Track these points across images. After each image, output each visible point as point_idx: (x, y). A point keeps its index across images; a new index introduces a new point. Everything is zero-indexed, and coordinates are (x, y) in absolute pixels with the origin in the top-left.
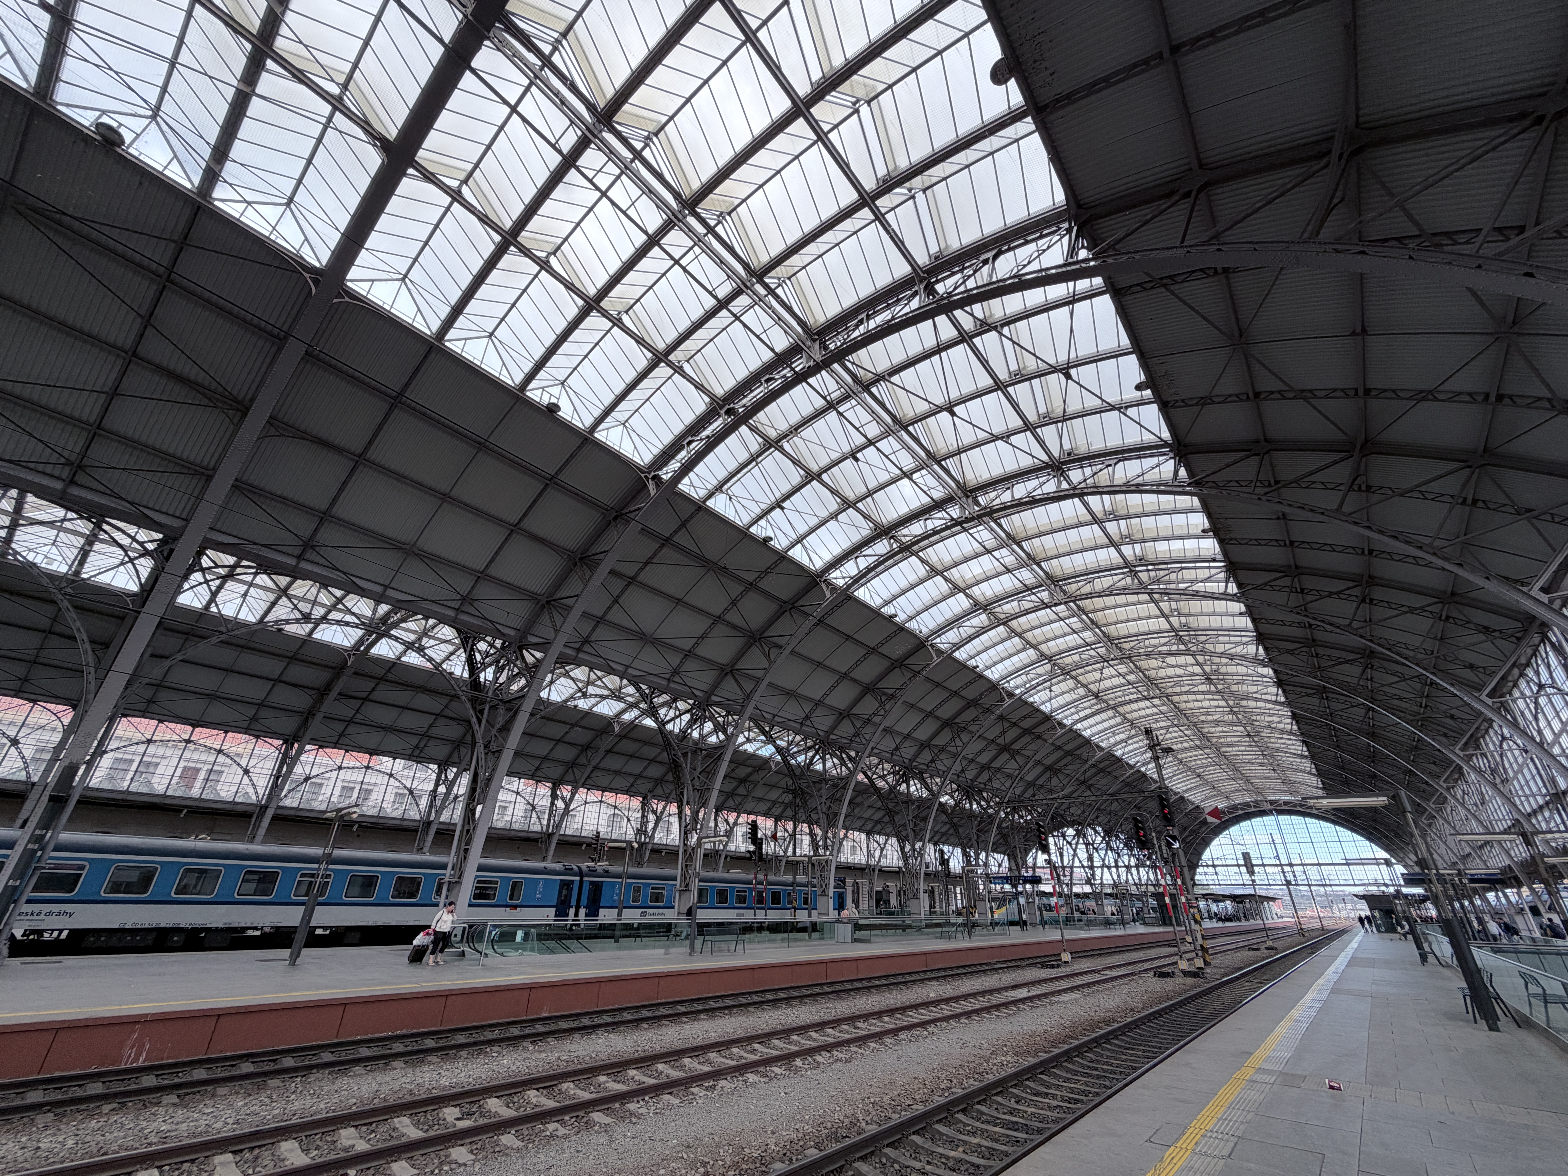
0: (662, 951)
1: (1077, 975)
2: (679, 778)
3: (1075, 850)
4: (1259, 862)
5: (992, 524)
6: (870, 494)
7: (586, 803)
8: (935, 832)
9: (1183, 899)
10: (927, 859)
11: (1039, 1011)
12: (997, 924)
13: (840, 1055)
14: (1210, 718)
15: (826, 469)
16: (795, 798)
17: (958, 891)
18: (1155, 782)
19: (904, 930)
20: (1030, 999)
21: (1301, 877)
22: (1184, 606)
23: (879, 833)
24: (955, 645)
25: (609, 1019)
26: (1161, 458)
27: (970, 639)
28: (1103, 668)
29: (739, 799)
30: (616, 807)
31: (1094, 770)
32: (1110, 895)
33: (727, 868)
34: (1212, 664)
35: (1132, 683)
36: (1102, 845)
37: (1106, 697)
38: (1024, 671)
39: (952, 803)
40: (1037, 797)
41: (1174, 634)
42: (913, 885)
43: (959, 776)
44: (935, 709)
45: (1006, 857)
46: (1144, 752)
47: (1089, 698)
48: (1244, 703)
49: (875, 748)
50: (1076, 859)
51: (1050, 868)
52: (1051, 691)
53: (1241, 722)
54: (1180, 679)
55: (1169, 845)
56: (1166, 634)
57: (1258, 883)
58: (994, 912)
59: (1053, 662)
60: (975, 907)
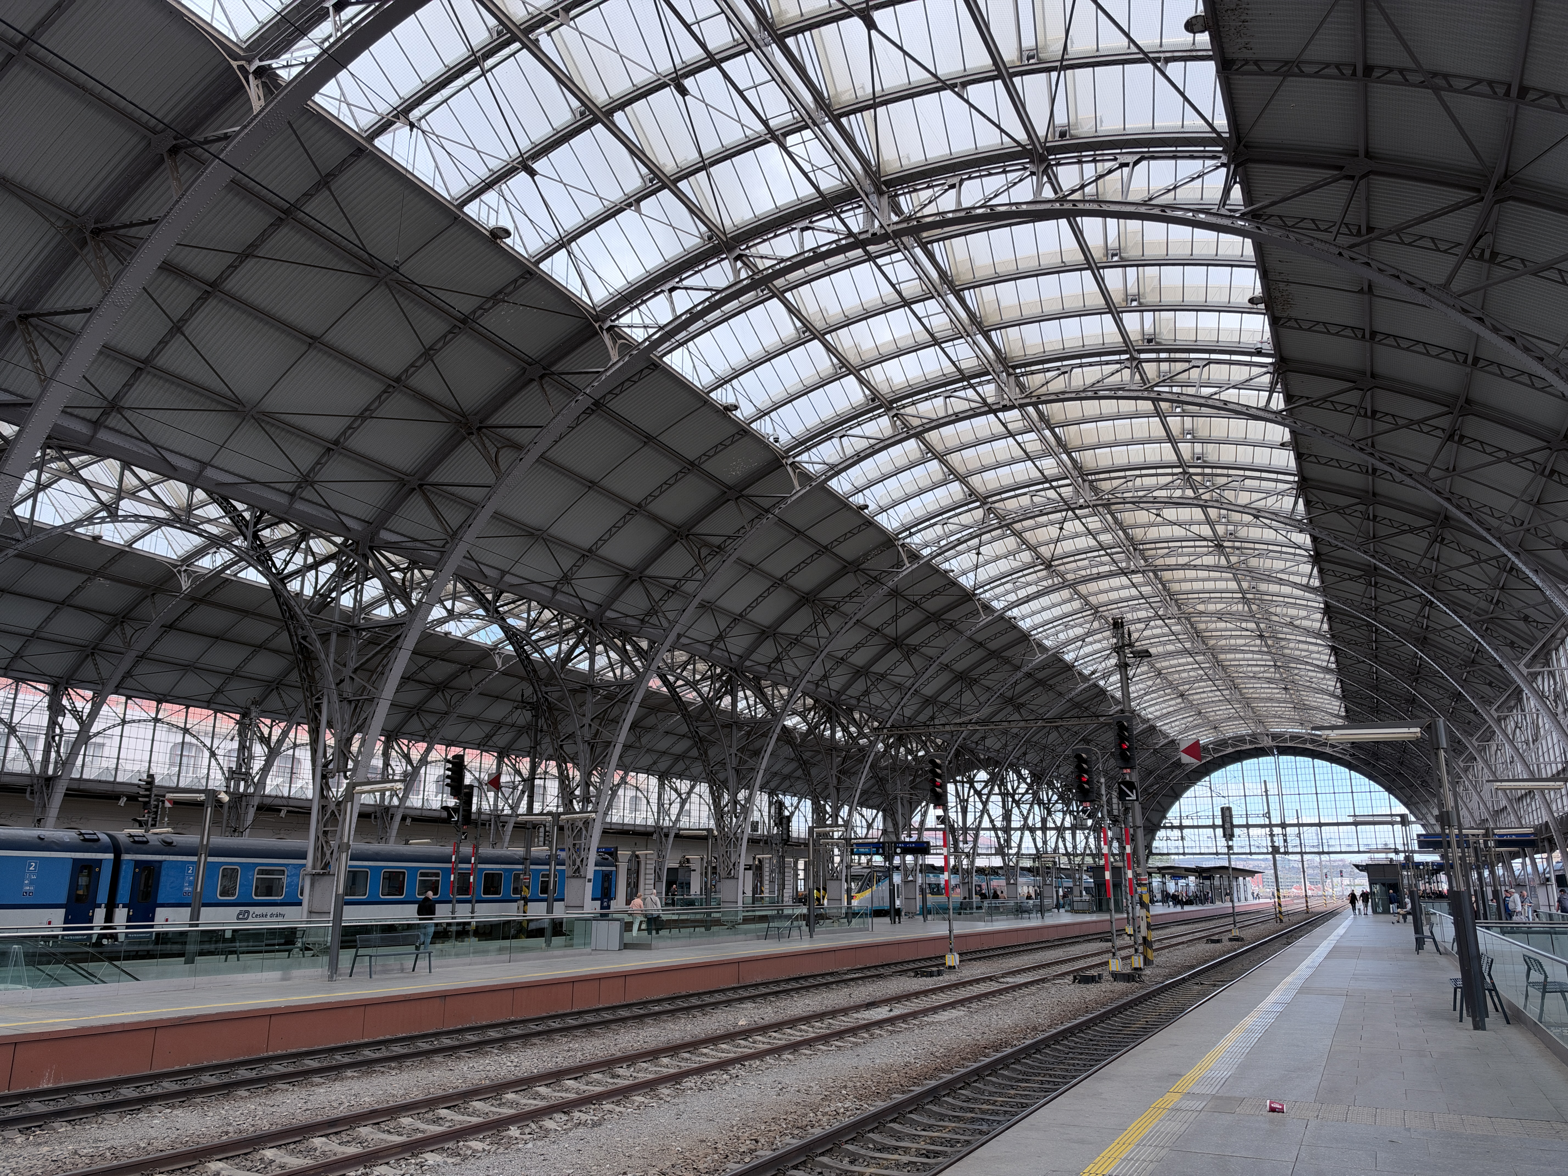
0: (277, 974)
1: (964, 984)
2: (312, 679)
3: (985, 804)
4: (1243, 821)
5: (918, 251)
6: (704, 165)
7: (124, 722)
8: (771, 775)
9: (1130, 874)
10: (756, 816)
11: (901, 1038)
12: (855, 914)
13: (584, 1117)
14: (1211, 607)
15: (624, 103)
16: (536, 717)
17: (801, 865)
18: (1117, 702)
19: (708, 929)
20: (891, 1021)
21: (1293, 842)
22: (1204, 426)
23: (681, 777)
24: (832, 467)
25: (173, 1087)
26: (1209, 163)
27: (859, 458)
28: (1065, 520)
29: (432, 719)
30: (186, 731)
31: (1030, 681)
32: (1029, 870)
33: (405, 836)
34: (1229, 522)
35: (1105, 546)
36: (1027, 797)
37: (1062, 568)
38: (940, 518)
39: (804, 727)
40: (937, 722)
41: (1180, 470)
42: (729, 858)
43: (817, 685)
44: (790, 575)
45: (880, 814)
46: (1108, 657)
47: (1036, 569)
48: (1263, 587)
49: (684, 635)
50: (986, 817)
51: (944, 830)
52: (978, 554)
53: (1253, 616)
54: (1179, 544)
55: (1122, 796)
56: (1169, 471)
57: (1236, 851)
58: (852, 897)
59: (989, 506)
60: (825, 889)
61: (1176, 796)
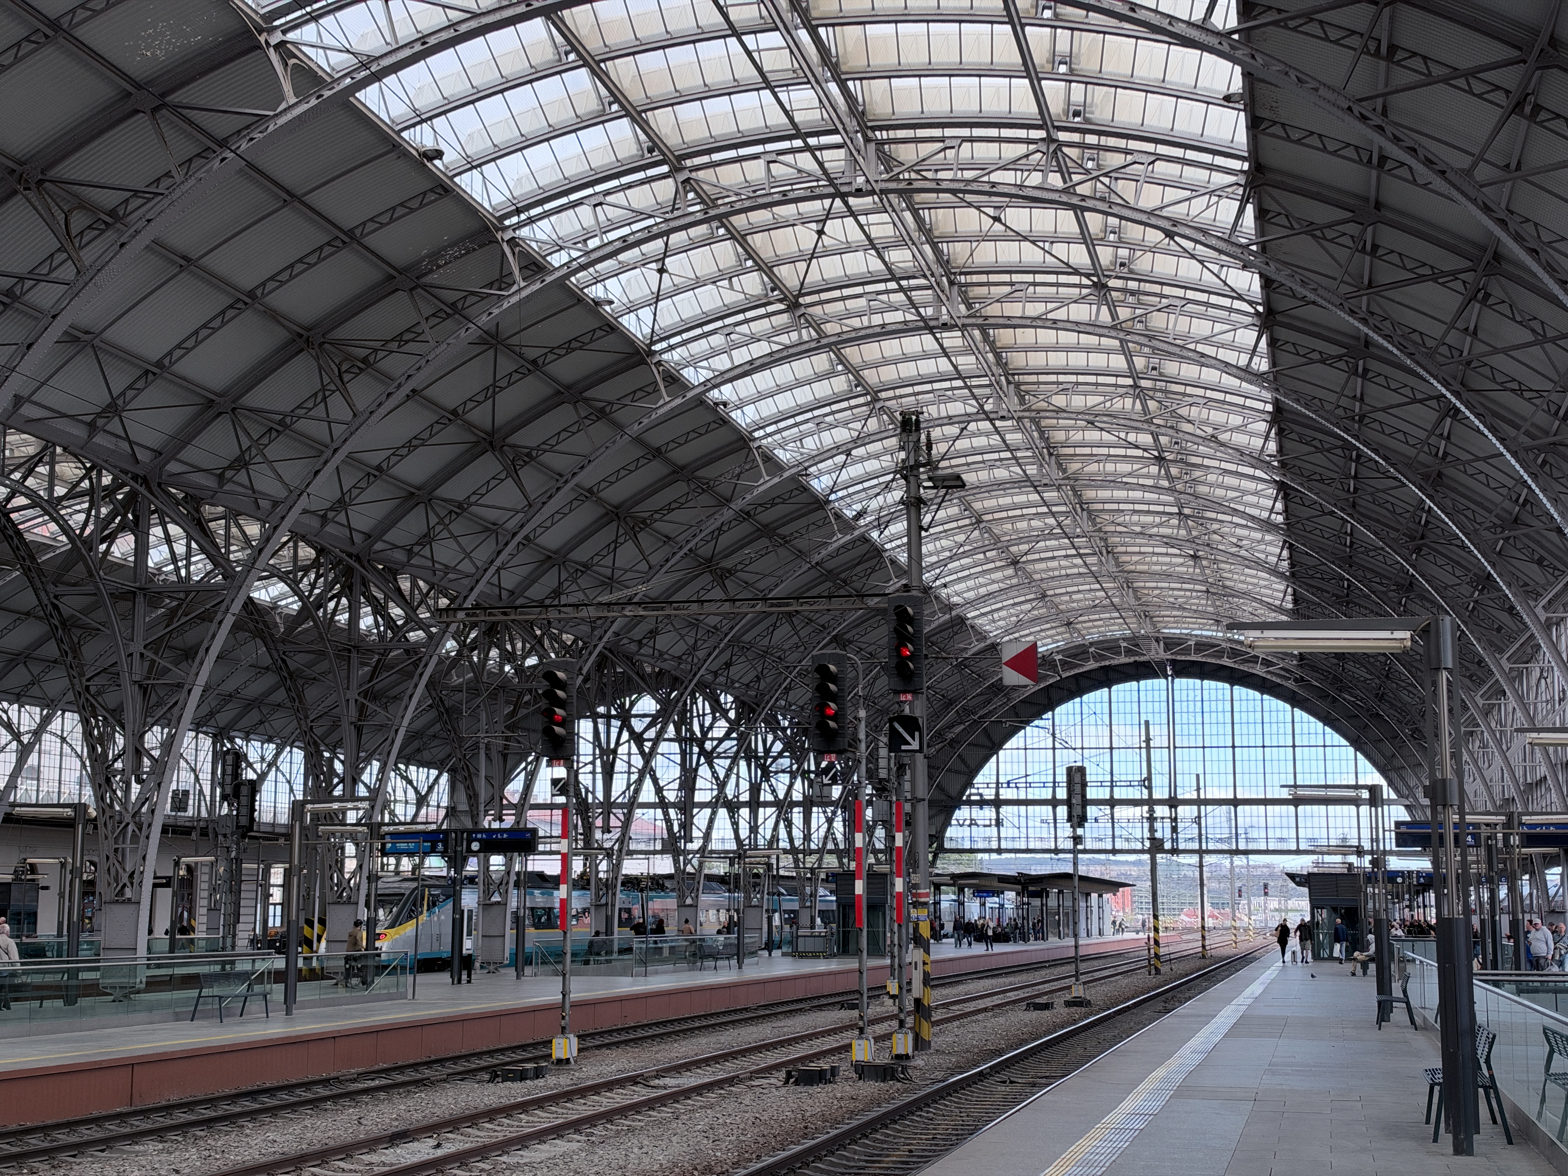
1: (583, 1092)
3: (648, 758)
4: (1104, 794)
8: (219, 697)
9: (900, 885)
10: (183, 780)
12: (383, 968)
14: (1078, 402)
17: (277, 875)
18: (901, 572)
19: (70, 1001)
21: (1187, 832)
22: (1090, 49)
28: (829, 215)
31: (745, 528)
32: (722, 880)
34: (1121, 242)
35: (898, 274)
36: (727, 744)
37: (817, 311)
38: (589, 191)
39: (294, 605)
40: (564, 600)
41: (1042, 134)
42: (122, 863)
43: (324, 520)
44: (271, 285)
45: (445, 777)
46: (887, 487)
47: (771, 308)
48: (1171, 368)
49: (28, 400)
50: (648, 783)
51: (564, 808)
52: (661, 271)
53: (1150, 422)
54: (1029, 278)
55: (895, 743)
56: (1022, 133)
57: (1089, 845)
58: (378, 936)
59: (685, 175)
60: (322, 922)
61: (994, 746)
